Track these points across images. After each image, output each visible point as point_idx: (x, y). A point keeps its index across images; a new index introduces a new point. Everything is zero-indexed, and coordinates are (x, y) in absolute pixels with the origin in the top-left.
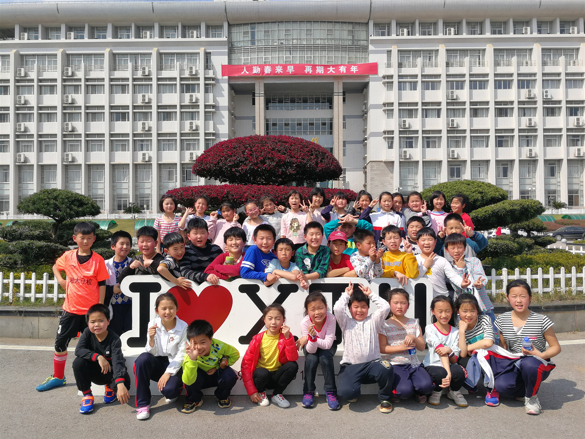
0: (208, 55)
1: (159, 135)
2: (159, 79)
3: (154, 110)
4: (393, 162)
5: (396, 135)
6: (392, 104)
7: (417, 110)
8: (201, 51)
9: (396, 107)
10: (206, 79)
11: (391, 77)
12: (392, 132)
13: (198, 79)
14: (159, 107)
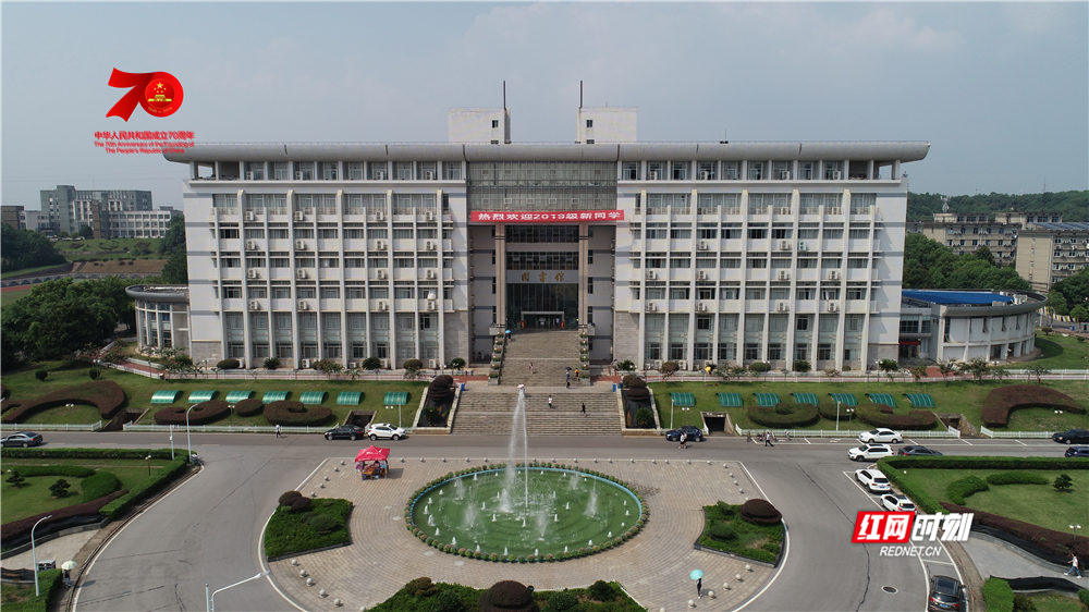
0: (445, 198)
1: (395, 283)
2: (394, 225)
3: (390, 257)
4: (638, 314)
5: (642, 287)
6: (639, 254)
7: (665, 260)
8: (439, 193)
9: (643, 258)
10: (444, 225)
11: (639, 225)
12: (639, 283)
13: (436, 225)
14: (395, 254)
